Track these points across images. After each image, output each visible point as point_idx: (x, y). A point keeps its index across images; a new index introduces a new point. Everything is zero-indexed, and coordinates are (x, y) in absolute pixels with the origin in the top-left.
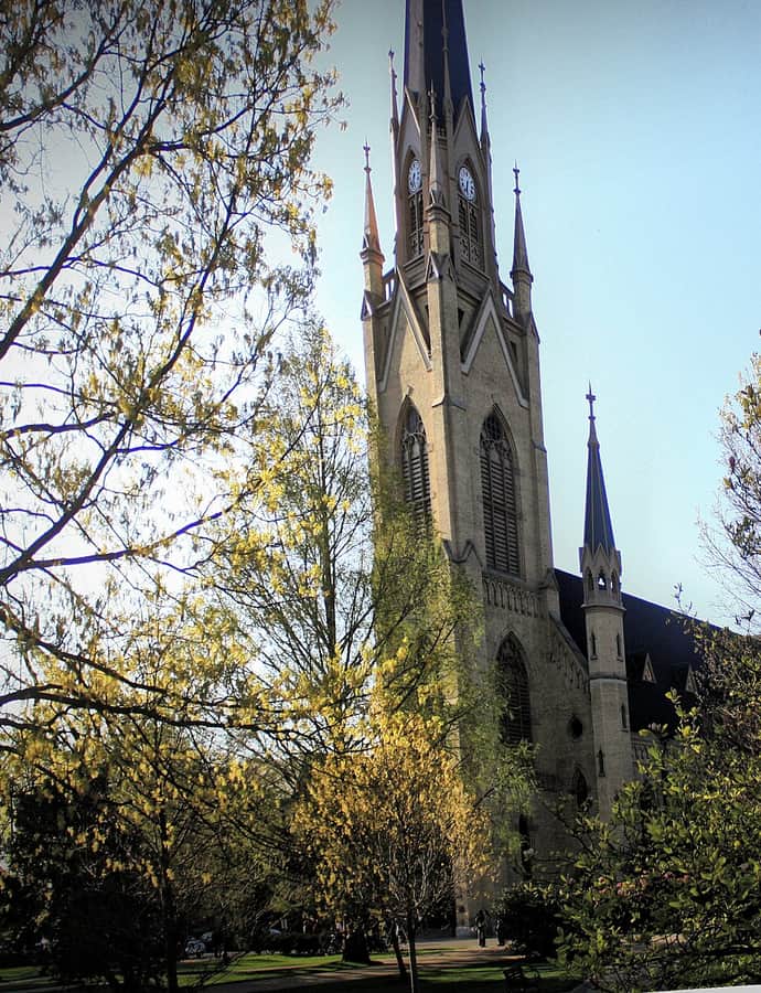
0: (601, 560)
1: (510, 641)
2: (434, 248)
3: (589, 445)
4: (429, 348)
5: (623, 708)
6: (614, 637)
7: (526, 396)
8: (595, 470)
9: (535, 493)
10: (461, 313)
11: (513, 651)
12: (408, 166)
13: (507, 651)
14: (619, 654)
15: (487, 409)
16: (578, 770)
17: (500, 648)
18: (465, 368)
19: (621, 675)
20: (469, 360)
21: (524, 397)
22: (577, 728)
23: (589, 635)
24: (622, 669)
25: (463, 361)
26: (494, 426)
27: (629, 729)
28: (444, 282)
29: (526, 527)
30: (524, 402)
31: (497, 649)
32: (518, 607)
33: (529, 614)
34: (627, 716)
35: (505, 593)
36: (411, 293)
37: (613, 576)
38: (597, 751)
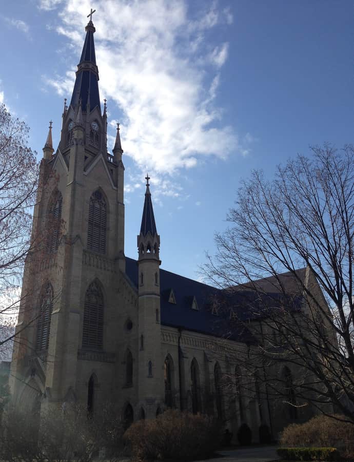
0: (149, 238)
1: (96, 282)
2: (75, 137)
3: (146, 195)
4: (68, 167)
5: (157, 310)
6: (154, 274)
7: (116, 185)
8: (148, 203)
9: (117, 220)
10: (86, 158)
11: (97, 287)
12: (69, 123)
13: (94, 287)
14: (156, 282)
15: (95, 188)
16: (128, 349)
17: (90, 286)
18: (86, 173)
19: (156, 292)
20: (88, 171)
21: (115, 186)
22: (130, 326)
23: (140, 274)
24: (157, 290)
25: (85, 171)
26: (99, 195)
27: (160, 322)
28: (79, 146)
29: (111, 233)
30: (115, 188)
31: (88, 285)
32: (103, 266)
33: (108, 270)
34: (159, 315)
35: (96, 260)
36: (63, 154)
37: (155, 246)
38: (140, 336)
